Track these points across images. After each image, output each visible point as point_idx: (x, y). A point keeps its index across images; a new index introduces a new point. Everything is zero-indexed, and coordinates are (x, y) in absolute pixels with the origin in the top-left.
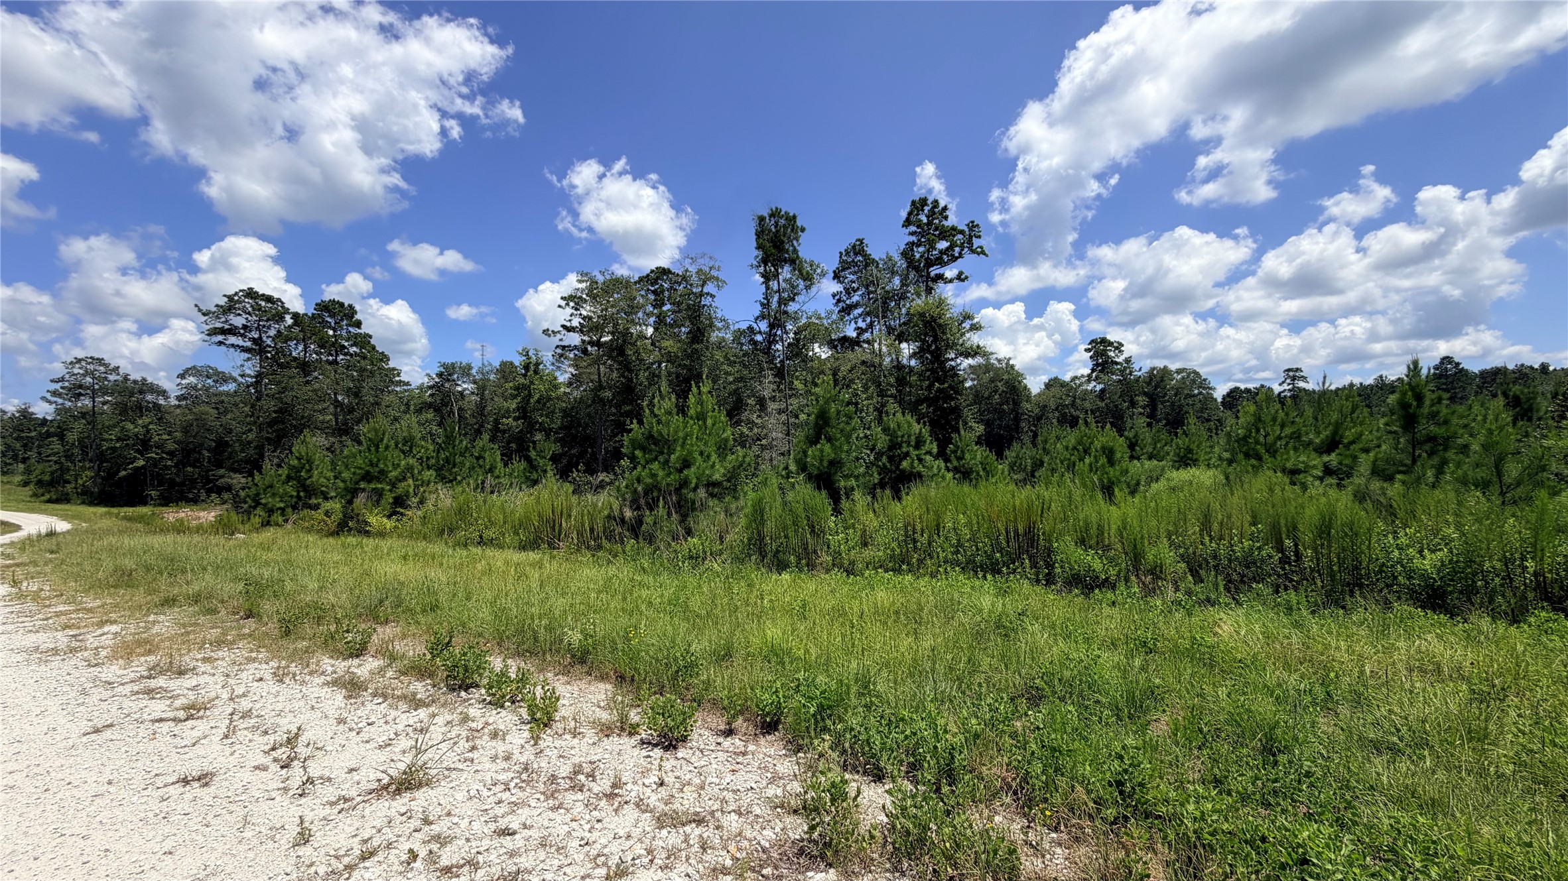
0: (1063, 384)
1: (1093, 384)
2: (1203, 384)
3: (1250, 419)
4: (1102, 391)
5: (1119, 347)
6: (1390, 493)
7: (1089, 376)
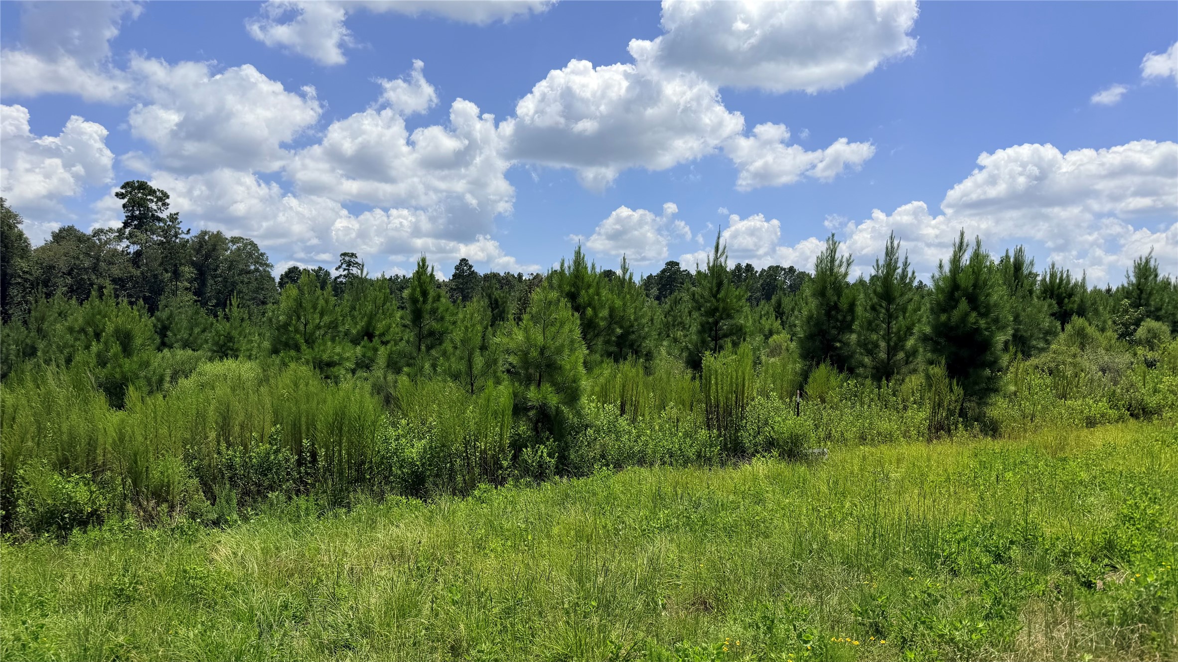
0: (81, 239)
1: (125, 243)
2: (260, 259)
3: (291, 303)
4: (138, 254)
5: (163, 198)
6: (399, 385)
7: (120, 231)
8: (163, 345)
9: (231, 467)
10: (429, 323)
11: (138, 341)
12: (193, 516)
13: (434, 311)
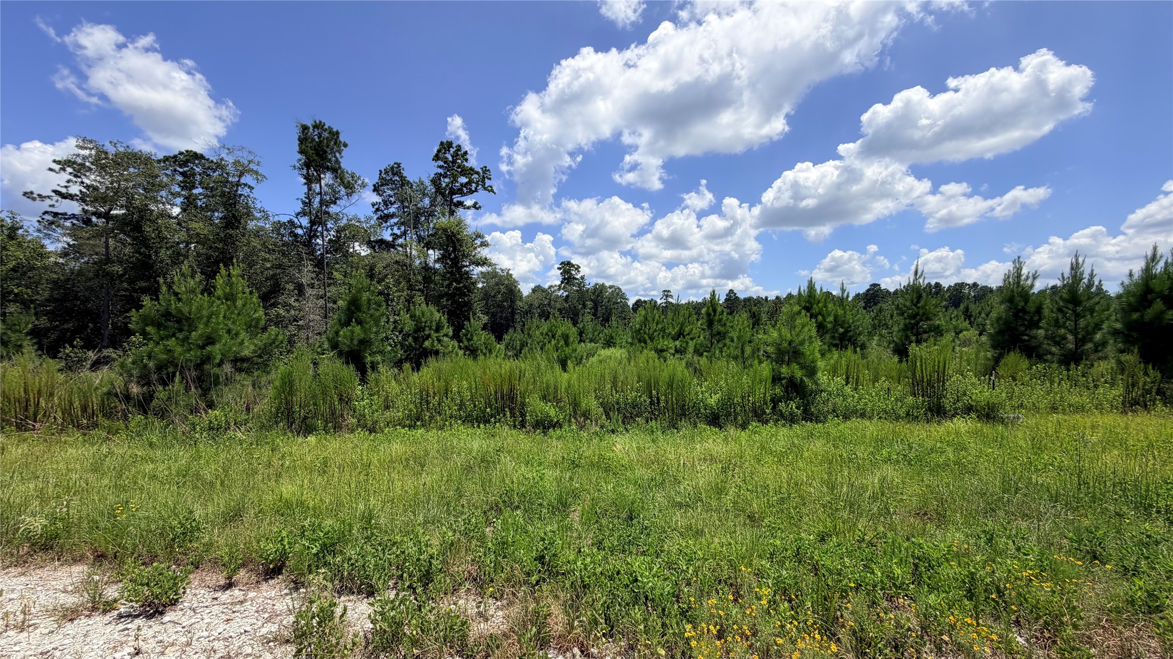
0: (544, 290)
1: (562, 291)
2: (623, 297)
3: (642, 318)
4: (567, 296)
5: (578, 268)
6: (701, 363)
7: (560, 286)
8: (581, 341)
9: (618, 403)
10: (717, 327)
11: (571, 339)
12: (602, 427)
13: (720, 320)
